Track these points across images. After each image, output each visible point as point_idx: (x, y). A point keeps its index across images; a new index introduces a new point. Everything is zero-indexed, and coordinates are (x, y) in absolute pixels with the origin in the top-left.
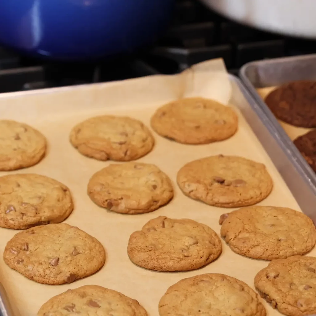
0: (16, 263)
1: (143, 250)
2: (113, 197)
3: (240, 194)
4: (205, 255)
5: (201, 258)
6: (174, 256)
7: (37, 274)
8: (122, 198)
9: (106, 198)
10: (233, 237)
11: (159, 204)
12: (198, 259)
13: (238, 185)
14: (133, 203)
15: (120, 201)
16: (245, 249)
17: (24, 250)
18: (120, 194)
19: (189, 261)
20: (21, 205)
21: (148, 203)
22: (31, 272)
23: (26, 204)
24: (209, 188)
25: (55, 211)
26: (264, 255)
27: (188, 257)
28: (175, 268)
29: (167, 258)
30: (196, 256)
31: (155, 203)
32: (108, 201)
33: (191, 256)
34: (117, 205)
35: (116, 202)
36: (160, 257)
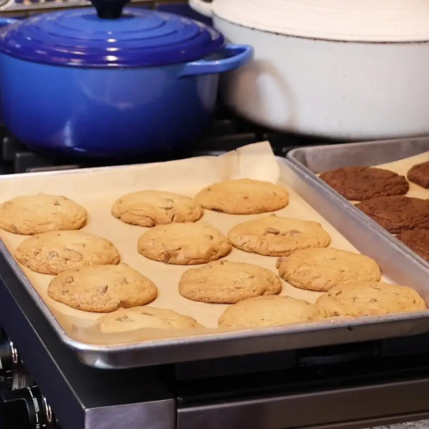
0: (61, 294)
1: (193, 283)
2: (170, 248)
3: (297, 243)
4: (259, 289)
5: (254, 291)
6: (225, 287)
7: (84, 301)
8: (180, 249)
9: (163, 251)
10: (292, 272)
11: (219, 254)
12: (250, 292)
13: (294, 235)
14: (192, 253)
15: (178, 251)
16: (306, 282)
17: (69, 282)
18: (177, 245)
19: (240, 293)
20: (65, 251)
21: (207, 252)
22: (77, 301)
23: (69, 250)
24: (263, 237)
25: (103, 257)
26: (327, 286)
27: (240, 288)
28: (223, 299)
29: (217, 289)
30: (248, 289)
31: (215, 253)
32: (165, 253)
33: (244, 288)
34: (176, 255)
35: (174, 252)
36: (209, 288)
